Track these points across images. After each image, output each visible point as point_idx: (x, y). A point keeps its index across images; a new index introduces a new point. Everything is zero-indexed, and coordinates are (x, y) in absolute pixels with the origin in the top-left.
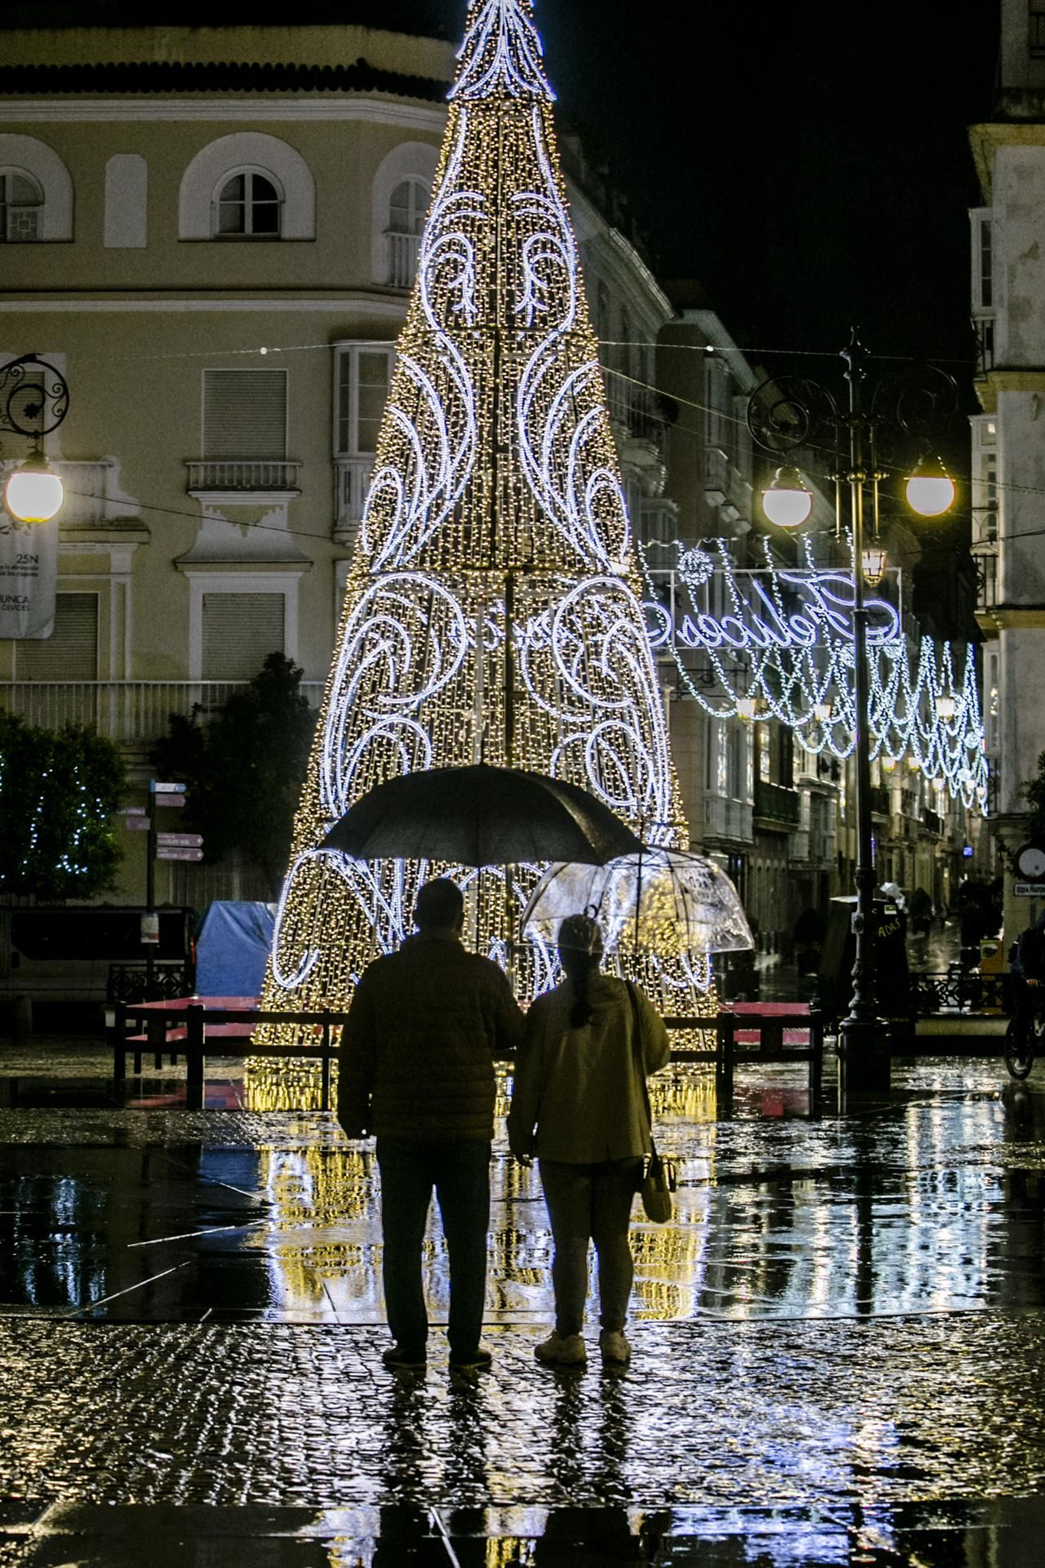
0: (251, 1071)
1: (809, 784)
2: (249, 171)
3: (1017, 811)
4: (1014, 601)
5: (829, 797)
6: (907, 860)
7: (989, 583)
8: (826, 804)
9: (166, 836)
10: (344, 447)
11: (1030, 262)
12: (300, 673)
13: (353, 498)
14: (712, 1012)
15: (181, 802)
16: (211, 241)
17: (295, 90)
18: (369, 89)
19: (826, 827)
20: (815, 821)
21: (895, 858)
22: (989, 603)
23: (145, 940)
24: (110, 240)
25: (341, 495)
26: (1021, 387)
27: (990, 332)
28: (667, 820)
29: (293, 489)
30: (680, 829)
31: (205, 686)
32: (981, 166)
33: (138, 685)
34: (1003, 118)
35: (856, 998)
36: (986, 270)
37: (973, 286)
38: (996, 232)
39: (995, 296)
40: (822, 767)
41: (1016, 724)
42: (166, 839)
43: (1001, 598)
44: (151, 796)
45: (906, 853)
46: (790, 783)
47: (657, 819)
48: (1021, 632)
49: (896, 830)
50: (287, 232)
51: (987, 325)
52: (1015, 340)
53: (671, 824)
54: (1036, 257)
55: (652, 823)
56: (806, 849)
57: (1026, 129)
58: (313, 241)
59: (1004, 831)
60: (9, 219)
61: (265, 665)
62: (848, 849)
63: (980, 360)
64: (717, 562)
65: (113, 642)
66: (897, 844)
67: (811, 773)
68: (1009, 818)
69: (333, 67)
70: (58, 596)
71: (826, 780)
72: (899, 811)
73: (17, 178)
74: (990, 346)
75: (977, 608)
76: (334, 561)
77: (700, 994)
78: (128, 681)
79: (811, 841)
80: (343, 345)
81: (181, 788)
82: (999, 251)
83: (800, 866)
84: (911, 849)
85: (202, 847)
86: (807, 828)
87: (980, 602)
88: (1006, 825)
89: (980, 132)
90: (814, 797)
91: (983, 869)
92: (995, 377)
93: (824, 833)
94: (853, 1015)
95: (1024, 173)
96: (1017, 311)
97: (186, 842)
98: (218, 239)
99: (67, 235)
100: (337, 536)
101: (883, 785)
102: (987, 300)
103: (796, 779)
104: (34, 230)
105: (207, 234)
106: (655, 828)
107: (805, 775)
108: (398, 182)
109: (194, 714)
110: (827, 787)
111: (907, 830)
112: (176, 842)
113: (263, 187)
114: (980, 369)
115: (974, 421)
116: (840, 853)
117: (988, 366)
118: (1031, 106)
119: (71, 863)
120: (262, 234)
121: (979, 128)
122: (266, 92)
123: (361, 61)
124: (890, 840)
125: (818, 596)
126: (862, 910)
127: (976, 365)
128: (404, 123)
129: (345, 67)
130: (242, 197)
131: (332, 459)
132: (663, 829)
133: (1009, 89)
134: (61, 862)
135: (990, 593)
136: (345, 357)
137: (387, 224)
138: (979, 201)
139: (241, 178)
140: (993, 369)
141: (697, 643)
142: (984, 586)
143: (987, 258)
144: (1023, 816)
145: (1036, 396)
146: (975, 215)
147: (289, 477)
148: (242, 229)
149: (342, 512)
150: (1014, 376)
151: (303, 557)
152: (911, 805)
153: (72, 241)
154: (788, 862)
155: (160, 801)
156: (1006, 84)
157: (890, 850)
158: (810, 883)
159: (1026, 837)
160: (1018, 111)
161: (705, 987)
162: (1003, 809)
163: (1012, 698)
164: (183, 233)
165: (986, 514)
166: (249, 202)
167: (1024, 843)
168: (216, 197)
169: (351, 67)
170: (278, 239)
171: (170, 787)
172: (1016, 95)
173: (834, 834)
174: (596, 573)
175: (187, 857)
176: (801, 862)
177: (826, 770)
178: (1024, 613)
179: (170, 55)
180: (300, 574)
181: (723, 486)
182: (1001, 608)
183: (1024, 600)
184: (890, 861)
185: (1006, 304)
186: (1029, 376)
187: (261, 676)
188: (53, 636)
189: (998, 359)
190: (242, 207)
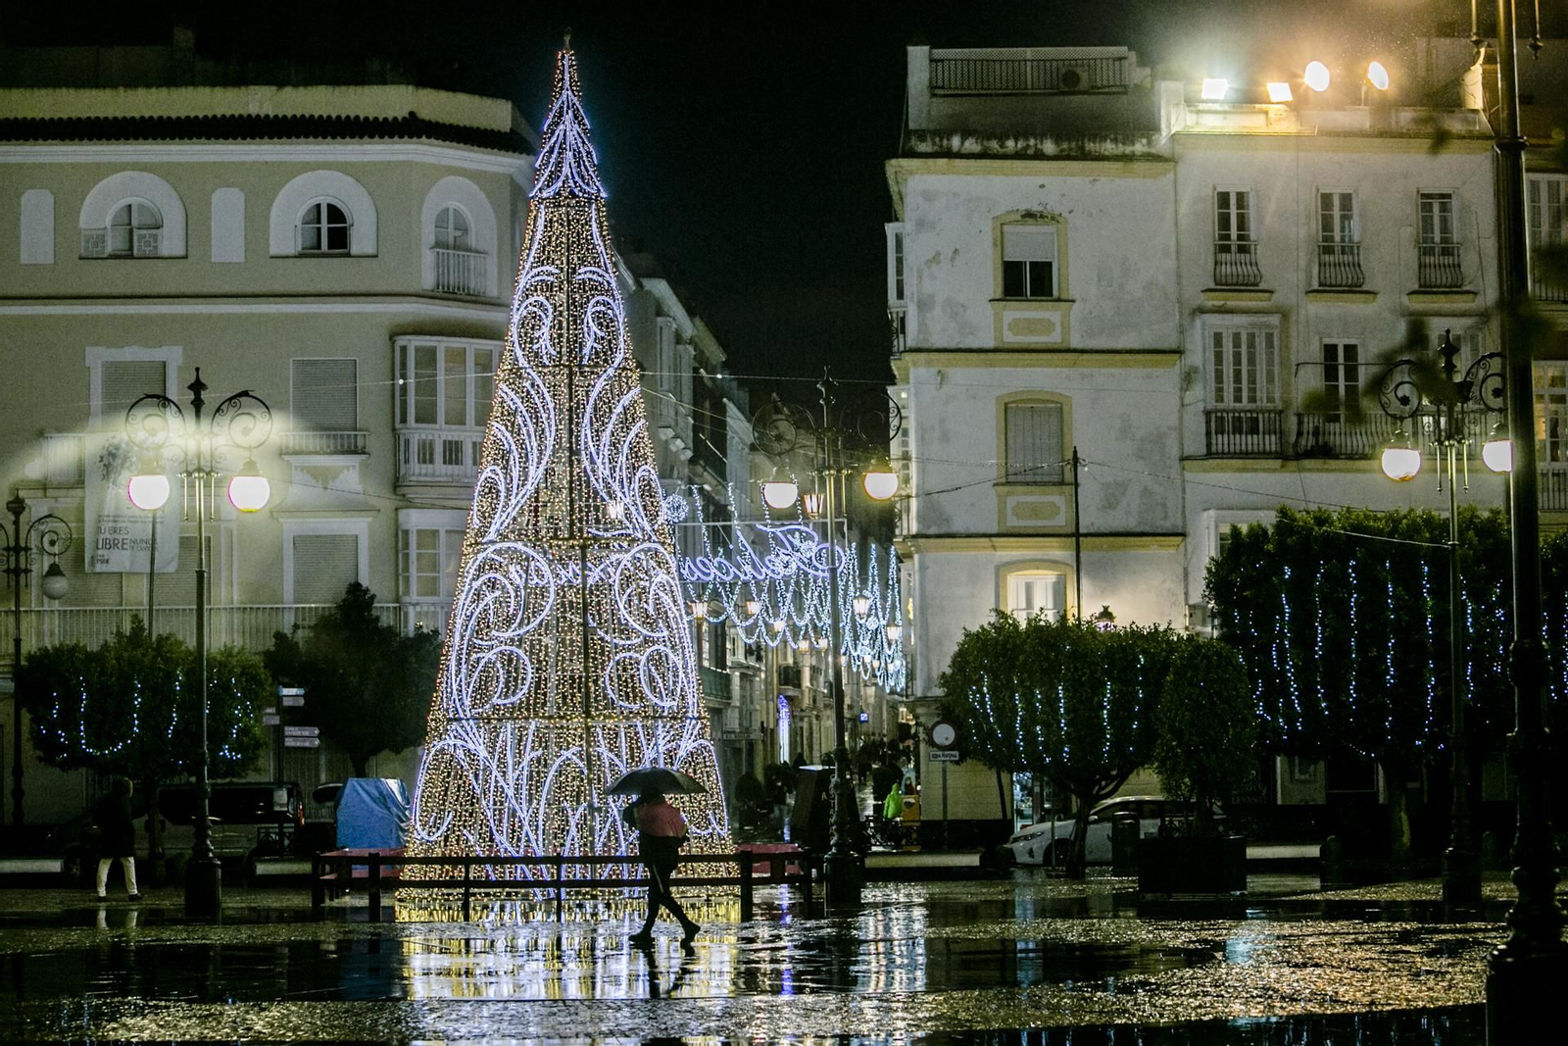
0: (400, 900)
1: (738, 666)
2: (324, 201)
3: (929, 694)
4: (924, 532)
5: (755, 675)
6: (814, 727)
7: (904, 517)
8: (751, 681)
9: (291, 729)
10: (404, 420)
11: (934, 267)
12: (373, 597)
13: (411, 459)
14: (730, 850)
15: (301, 702)
16: (295, 257)
17: (361, 137)
18: (420, 137)
19: (752, 703)
20: (743, 697)
21: (805, 725)
22: (905, 532)
23: (277, 809)
24: (216, 257)
25: (402, 457)
26: (929, 364)
27: (903, 320)
28: (696, 715)
29: (364, 453)
30: (705, 721)
31: (297, 609)
32: (893, 188)
33: (245, 609)
34: (912, 154)
35: (835, 838)
36: (899, 272)
37: (889, 285)
38: (906, 242)
39: (906, 293)
40: (749, 651)
41: (928, 629)
42: (289, 730)
43: (914, 530)
44: (279, 699)
45: (814, 721)
46: (724, 667)
47: (690, 715)
48: (931, 556)
49: (807, 701)
50: (355, 249)
51: (901, 315)
52: (923, 326)
53: (699, 718)
54: (938, 263)
55: (687, 718)
56: (737, 721)
57: (931, 162)
58: (376, 256)
59: (920, 711)
60: (135, 238)
61: (347, 593)
62: (768, 719)
63: (895, 343)
64: (692, 504)
65: (224, 574)
66: (807, 713)
67: (740, 657)
68: (923, 700)
69: (390, 119)
70: (181, 538)
71: (752, 662)
72: (808, 684)
73: (141, 206)
74: (903, 332)
75: (896, 536)
76: (397, 509)
77: (721, 838)
78: (236, 605)
79: (741, 713)
80: (401, 341)
81: (301, 691)
82: (910, 260)
83: (733, 736)
84: (818, 717)
85: (319, 737)
86: (738, 704)
87: (897, 532)
88: (922, 705)
89: (893, 166)
90: (743, 676)
91: (877, 732)
92: (908, 357)
93: (752, 707)
94: (834, 850)
95: (928, 196)
96: (924, 305)
97: (307, 733)
98: (301, 256)
99: (181, 252)
100: (398, 490)
101: (795, 663)
102: (900, 295)
103: (729, 663)
104: (156, 247)
105: (291, 251)
106: (688, 721)
107: (735, 659)
108: (440, 209)
109: (294, 632)
110: (753, 667)
111: (814, 701)
112: (299, 733)
113: (335, 214)
114: (895, 349)
115: (890, 390)
116: (762, 723)
117: (902, 349)
118: (934, 144)
119: (230, 752)
120: (337, 251)
121: (894, 162)
122: (339, 139)
123: (412, 113)
124: (802, 710)
125: (784, 540)
126: (839, 776)
127: (891, 345)
128: (445, 162)
129: (400, 118)
130: (319, 222)
131: (394, 429)
132: (694, 722)
133: (916, 131)
134: (223, 750)
135: (905, 525)
136: (404, 349)
137: (433, 242)
138: (893, 217)
139: (318, 206)
140: (905, 351)
141: (696, 577)
142: (901, 519)
143: (900, 261)
144: (936, 699)
145: (939, 372)
146: (890, 229)
147: (360, 444)
148: (319, 246)
149: (402, 472)
150: (923, 356)
151: (372, 506)
152: (817, 680)
153: (186, 257)
154: (723, 733)
155: (287, 702)
156: (912, 125)
157: (802, 719)
158: (740, 750)
159: (938, 715)
160: (923, 147)
161: (725, 833)
162: (919, 694)
163: (923, 609)
164: (273, 251)
165: (901, 463)
166: (324, 226)
167: (936, 719)
168: (299, 223)
169: (404, 118)
170: (348, 255)
171: (293, 691)
172: (922, 135)
173: (758, 707)
174: (644, 541)
175: (307, 744)
176: (734, 732)
177: (752, 654)
178: (932, 540)
179: (260, 108)
180: (370, 520)
181: (673, 424)
182: (914, 537)
183: (933, 531)
184: (802, 728)
185: (915, 299)
186: (934, 356)
187: (344, 601)
188: (177, 572)
189: (910, 343)
190: (319, 229)
